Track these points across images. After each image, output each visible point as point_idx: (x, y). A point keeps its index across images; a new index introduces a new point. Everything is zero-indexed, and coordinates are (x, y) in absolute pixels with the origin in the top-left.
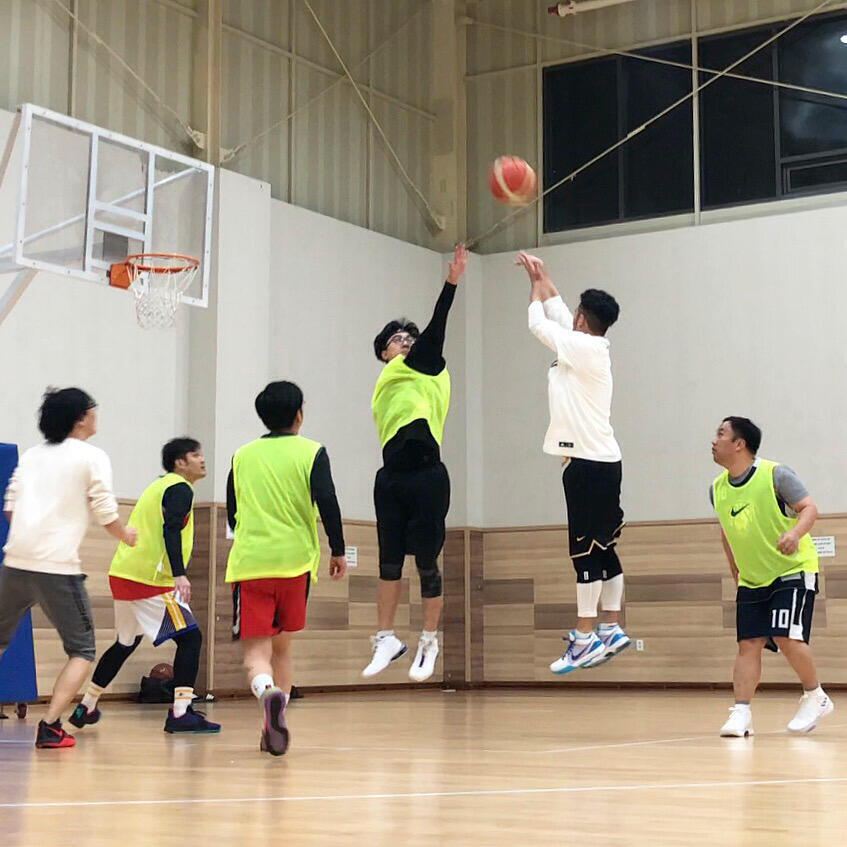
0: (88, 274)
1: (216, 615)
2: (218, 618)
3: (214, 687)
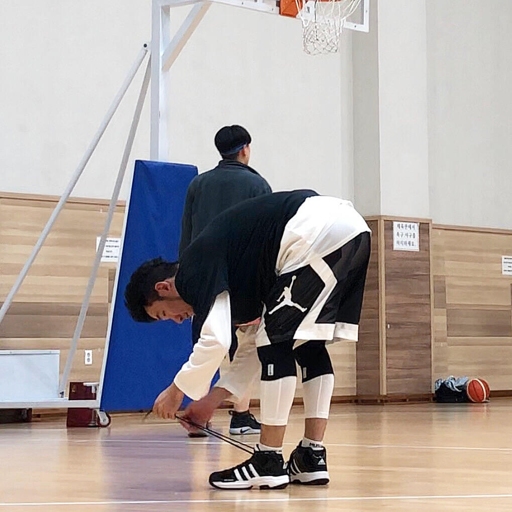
0: (259, 4)
1: (387, 323)
2: (389, 326)
3: (387, 391)
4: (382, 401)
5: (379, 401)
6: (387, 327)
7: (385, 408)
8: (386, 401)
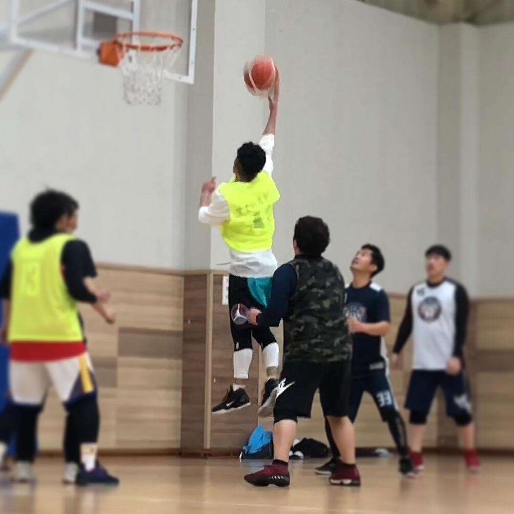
0: (79, 53)
1: (213, 377)
2: (215, 380)
3: (211, 445)
4: (205, 455)
5: (203, 455)
6: (212, 381)
7: (208, 461)
8: (210, 455)
